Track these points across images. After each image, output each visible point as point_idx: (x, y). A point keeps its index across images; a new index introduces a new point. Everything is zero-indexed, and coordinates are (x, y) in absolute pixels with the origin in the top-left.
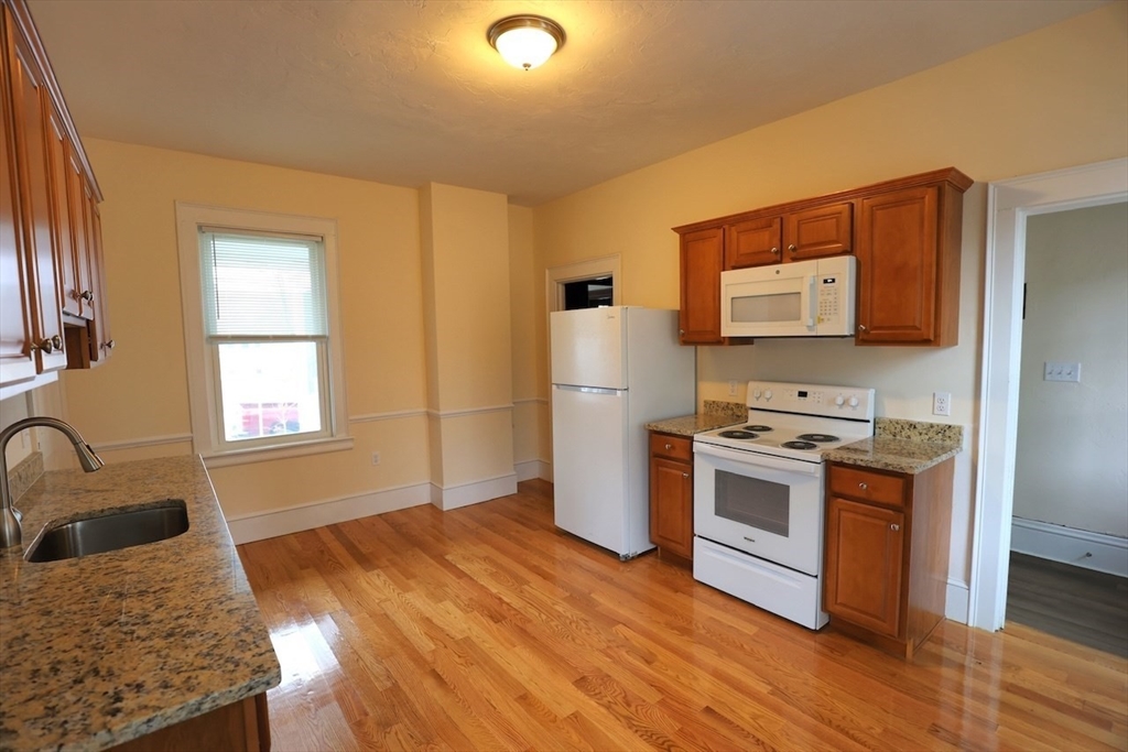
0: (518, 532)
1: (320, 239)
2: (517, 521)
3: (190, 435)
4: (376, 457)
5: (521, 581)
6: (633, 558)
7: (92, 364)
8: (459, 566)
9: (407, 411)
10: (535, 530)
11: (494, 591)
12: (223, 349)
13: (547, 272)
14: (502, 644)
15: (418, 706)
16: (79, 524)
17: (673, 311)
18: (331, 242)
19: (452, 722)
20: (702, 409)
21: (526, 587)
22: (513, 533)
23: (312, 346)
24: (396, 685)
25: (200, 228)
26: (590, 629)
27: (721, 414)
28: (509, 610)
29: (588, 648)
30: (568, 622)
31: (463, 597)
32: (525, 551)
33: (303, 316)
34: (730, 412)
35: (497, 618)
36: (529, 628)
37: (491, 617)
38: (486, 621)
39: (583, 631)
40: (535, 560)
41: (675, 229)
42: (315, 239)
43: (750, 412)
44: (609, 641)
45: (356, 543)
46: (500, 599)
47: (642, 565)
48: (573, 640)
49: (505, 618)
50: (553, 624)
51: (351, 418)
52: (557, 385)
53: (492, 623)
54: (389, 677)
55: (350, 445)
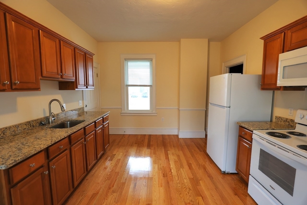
0: (195, 150)
1: (151, 60)
2: (197, 147)
3: (121, 107)
4: (163, 119)
5: (182, 166)
6: (228, 174)
7: (76, 89)
8: (169, 155)
9: (172, 107)
10: (200, 151)
11: (171, 167)
12: (129, 88)
13: (223, 64)
14: (159, 184)
15: (124, 191)
16: (69, 122)
17: (259, 75)
18: (154, 60)
19: (126, 200)
20: (274, 120)
21: (182, 169)
22: (193, 150)
23: (149, 88)
24: (125, 183)
25: (125, 59)
26: (189, 193)
27: (283, 123)
28: (170, 174)
29: (182, 199)
30: (184, 187)
31: (162, 165)
32: (192, 157)
33: (147, 80)
34: (288, 123)
35: (165, 175)
36: (171, 183)
37: (164, 174)
38: (161, 175)
39: (186, 192)
40: (192, 161)
41: (261, 38)
42: (150, 60)
43: (297, 125)
44: (191, 201)
45: (151, 141)
46: (171, 170)
47: (229, 178)
48: (180, 194)
49: (167, 176)
50: (179, 185)
51: (157, 107)
52: (211, 103)
53: (162, 176)
54: (126, 180)
55: (156, 114)
